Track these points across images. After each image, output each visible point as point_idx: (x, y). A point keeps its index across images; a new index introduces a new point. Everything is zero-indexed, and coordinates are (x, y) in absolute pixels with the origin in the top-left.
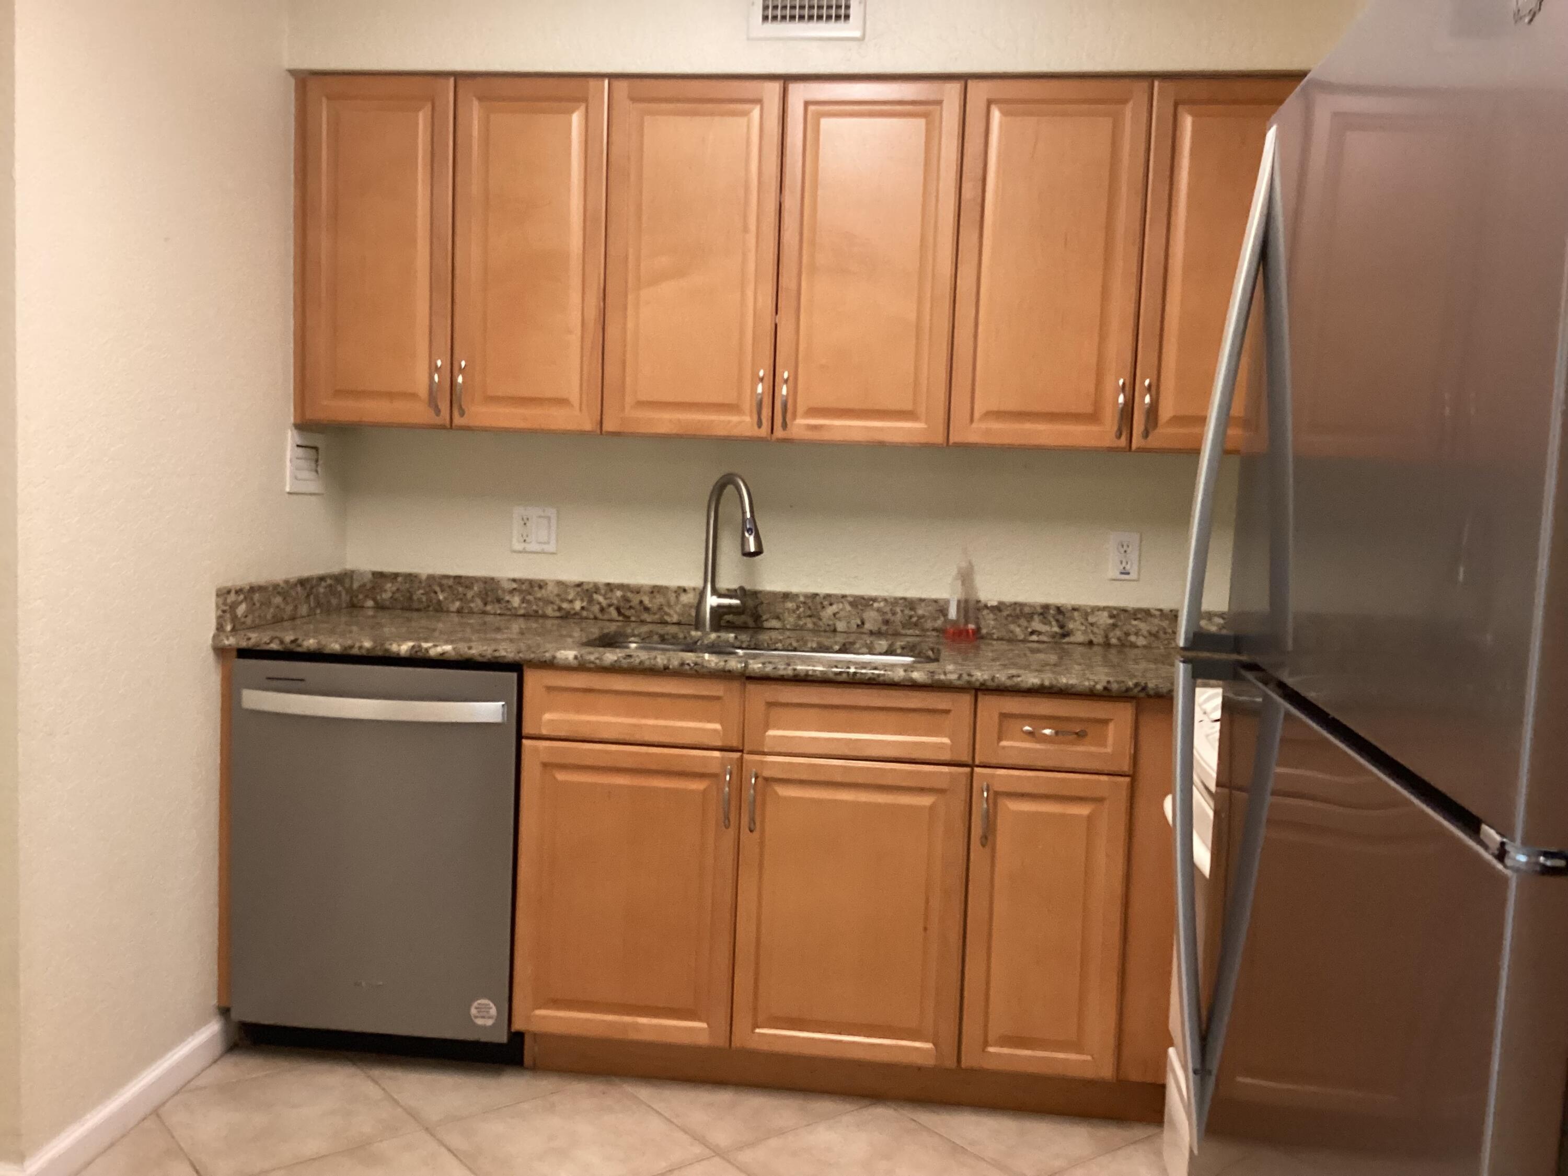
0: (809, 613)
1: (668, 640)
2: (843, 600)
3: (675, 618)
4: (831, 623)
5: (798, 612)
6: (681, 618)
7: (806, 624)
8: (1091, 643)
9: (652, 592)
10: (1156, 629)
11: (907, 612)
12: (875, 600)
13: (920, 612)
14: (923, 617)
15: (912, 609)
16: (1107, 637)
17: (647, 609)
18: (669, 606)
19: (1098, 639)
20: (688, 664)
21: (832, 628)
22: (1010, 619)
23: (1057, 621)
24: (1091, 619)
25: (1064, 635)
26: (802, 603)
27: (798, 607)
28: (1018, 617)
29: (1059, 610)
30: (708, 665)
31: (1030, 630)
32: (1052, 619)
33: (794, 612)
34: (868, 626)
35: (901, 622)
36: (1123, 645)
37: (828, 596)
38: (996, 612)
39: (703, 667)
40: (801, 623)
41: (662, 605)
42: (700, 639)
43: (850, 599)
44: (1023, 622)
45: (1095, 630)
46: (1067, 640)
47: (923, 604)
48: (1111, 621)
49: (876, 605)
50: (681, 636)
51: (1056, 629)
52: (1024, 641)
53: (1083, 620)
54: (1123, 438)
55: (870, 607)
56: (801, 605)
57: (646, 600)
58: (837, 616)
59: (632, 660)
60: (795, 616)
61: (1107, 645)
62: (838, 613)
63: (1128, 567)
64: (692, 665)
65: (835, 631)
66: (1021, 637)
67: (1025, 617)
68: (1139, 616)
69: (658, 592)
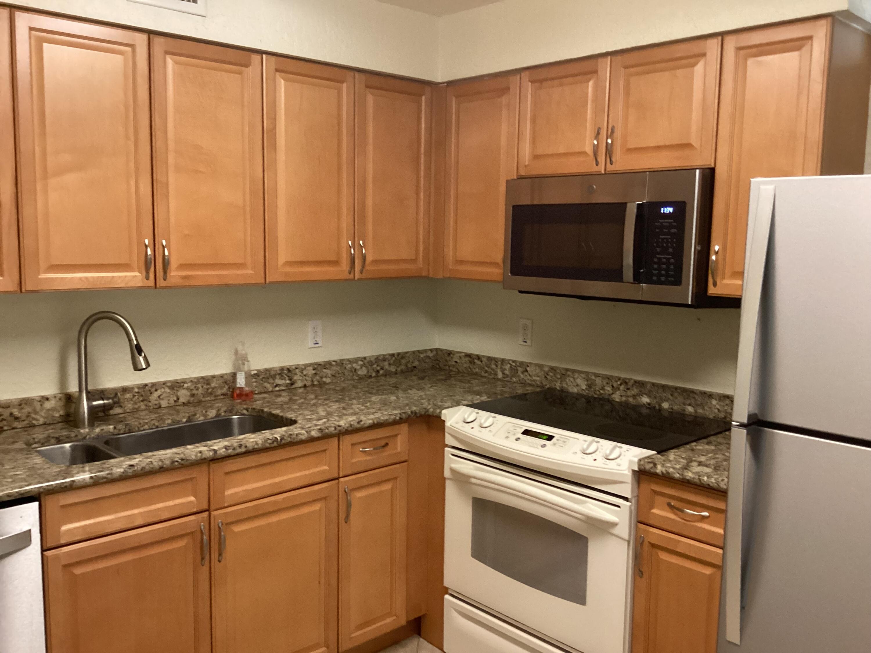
0: (141, 399)
1: (62, 440)
2: (164, 386)
3: (41, 421)
4: (157, 402)
5: (134, 400)
6: (46, 420)
7: (140, 407)
8: (305, 386)
9: (20, 405)
10: (334, 372)
11: (205, 386)
12: (184, 382)
13: (213, 385)
14: (215, 387)
15: (208, 384)
16: (312, 381)
17: (17, 418)
18: (36, 413)
19: (309, 383)
20: (177, 461)
21: (158, 406)
22: (264, 380)
23: (288, 376)
24: (305, 372)
25: (292, 384)
26: (136, 393)
27: (134, 396)
28: (268, 378)
29: (289, 370)
30: (191, 459)
31: (275, 385)
32: (285, 376)
33: (131, 400)
34: (182, 400)
35: (202, 394)
36: (320, 384)
37: (154, 385)
38: (257, 377)
39: (187, 460)
40: (136, 406)
41: (29, 413)
42: (88, 434)
43: (169, 384)
44: (271, 380)
45: (307, 378)
46: (293, 386)
47: (214, 380)
48: (314, 372)
49: (186, 385)
50: (73, 435)
51: (288, 382)
52: (272, 391)
53: (301, 374)
54: (352, 273)
55: (181, 388)
56: (136, 394)
57: (16, 412)
58: (161, 397)
59: (136, 468)
60: (132, 402)
61: (313, 385)
62: (161, 395)
63: (318, 340)
64: (180, 461)
65: (160, 407)
66: (271, 389)
67: (272, 377)
68: (327, 366)
69: (26, 404)
